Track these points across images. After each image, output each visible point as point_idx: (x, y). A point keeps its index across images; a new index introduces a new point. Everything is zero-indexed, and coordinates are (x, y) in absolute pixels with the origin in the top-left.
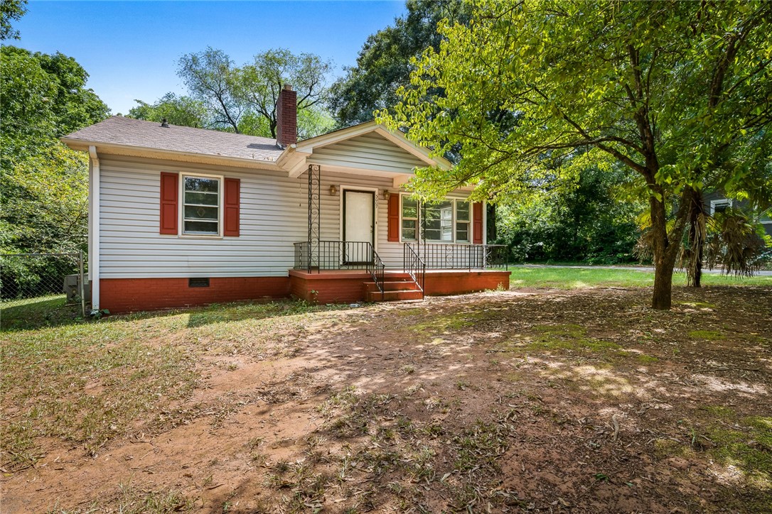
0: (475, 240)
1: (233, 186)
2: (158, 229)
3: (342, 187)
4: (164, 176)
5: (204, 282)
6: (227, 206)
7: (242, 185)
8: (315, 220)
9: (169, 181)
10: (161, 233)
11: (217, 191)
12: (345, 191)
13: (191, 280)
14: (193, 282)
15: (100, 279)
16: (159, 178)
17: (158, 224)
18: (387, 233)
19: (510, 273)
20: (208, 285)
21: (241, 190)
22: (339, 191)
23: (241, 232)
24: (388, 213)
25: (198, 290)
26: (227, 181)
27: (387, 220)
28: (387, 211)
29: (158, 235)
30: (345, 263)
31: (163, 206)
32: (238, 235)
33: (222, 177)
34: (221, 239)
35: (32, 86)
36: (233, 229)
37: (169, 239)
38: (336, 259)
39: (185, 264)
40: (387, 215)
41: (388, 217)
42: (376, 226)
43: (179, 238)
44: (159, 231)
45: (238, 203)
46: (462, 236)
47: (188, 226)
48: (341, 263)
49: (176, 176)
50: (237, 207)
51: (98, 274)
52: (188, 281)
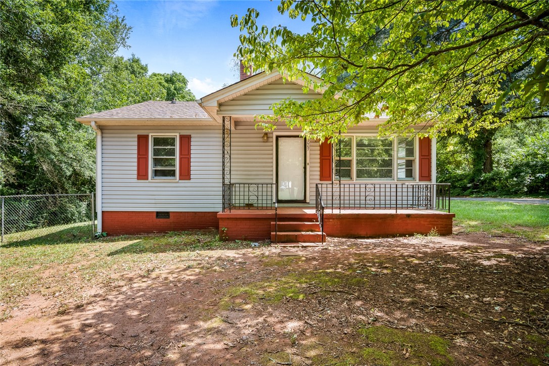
0: (422, 178)
1: (186, 140)
2: (136, 176)
3: (275, 134)
4: (139, 137)
5: (166, 215)
6: (181, 157)
7: (192, 140)
8: (227, 165)
9: (142, 140)
10: (138, 179)
11: (174, 146)
12: (277, 137)
13: (157, 213)
14: (159, 214)
15: (102, 212)
16: (136, 139)
17: (136, 172)
18: (319, 173)
19: (454, 216)
20: (169, 217)
21: (192, 143)
22: (272, 137)
23: (192, 177)
24: (320, 154)
25: (162, 221)
26: (181, 137)
27: (319, 161)
28: (319, 152)
29: (136, 180)
30: (279, 201)
31: (139, 159)
32: (190, 179)
33: (178, 135)
34: (178, 182)
35: (152, 94)
36: (186, 174)
37: (143, 183)
38: (269, 198)
39: (153, 201)
40: (319, 156)
41: (320, 158)
42: (308, 167)
43: (149, 182)
44: (136, 177)
45: (189, 154)
46: (409, 174)
47: (157, 173)
48: (274, 200)
49: (147, 137)
50: (188, 157)
51: (101, 208)
52: (155, 214)
